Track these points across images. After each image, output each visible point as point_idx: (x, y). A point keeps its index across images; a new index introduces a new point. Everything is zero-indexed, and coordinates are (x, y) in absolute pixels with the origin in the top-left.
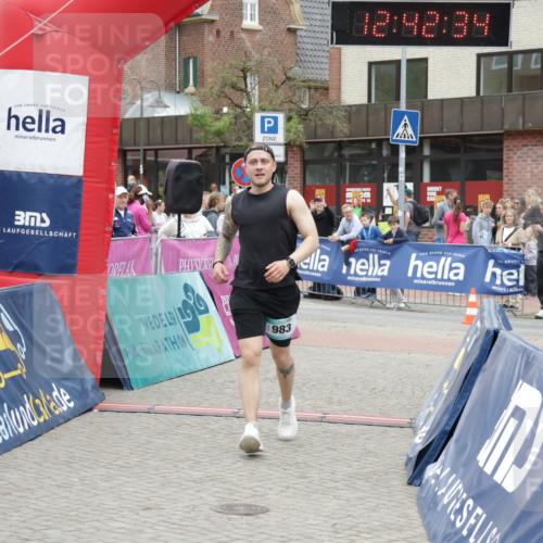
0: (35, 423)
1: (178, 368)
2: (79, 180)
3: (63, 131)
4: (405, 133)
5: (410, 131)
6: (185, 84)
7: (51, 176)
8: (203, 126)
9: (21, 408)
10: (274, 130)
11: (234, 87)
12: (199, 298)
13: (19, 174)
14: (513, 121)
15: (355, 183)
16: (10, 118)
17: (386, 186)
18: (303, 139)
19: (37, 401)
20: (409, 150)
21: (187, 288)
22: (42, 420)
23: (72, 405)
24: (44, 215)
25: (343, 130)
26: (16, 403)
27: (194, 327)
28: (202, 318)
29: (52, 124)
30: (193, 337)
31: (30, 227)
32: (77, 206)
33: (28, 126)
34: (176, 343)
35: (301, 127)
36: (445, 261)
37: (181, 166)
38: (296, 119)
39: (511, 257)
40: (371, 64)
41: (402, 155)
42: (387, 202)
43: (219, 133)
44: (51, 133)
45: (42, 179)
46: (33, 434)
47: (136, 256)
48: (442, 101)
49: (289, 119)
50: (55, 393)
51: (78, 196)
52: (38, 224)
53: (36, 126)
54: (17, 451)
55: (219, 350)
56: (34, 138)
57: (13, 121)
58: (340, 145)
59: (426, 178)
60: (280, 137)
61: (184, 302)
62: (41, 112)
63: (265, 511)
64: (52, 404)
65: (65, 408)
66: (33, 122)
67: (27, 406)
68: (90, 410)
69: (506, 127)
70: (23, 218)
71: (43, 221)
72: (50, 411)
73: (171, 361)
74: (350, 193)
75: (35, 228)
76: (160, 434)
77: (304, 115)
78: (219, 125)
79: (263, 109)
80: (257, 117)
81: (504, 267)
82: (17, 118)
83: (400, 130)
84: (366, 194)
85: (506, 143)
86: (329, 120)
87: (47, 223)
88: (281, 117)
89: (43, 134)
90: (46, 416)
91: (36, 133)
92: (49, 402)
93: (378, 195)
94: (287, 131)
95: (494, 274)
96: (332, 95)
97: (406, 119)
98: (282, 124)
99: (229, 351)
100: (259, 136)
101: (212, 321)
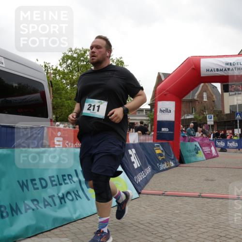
0: (167, 167)
1: (194, 160)
2: (174, 122)
3: (170, 112)
5: (239, 117)
6: (192, 112)
8: (196, 119)
10: (211, 118)
11: (203, 111)
12: (198, 148)
13: (162, 121)
15: (228, 129)
16: (160, 110)
17: (235, 130)
18: (217, 121)
20: (239, 120)
21: (195, 145)
24: (167, 129)
25: (225, 119)
26: (163, 163)
27: (197, 153)
28: (199, 151)
30: (197, 155)
31: (164, 131)
32: (174, 127)
33: (164, 112)
34: (194, 156)
35: (217, 118)
40: (230, 106)
41: (238, 122)
42: (235, 133)
43: (200, 120)
44: (168, 113)
45: (167, 122)
46: (167, 169)
49: (214, 116)
50: (171, 162)
51: (174, 125)
54: (164, 172)
55: (203, 157)
56: (165, 114)
58: (225, 122)
60: (212, 120)
61: (195, 148)
62: (166, 109)
63: (215, 180)
65: (173, 165)
67: (165, 164)
68: (177, 166)
70: (163, 129)
73: (193, 159)
74: (227, 132)
77: (217, 115)
78: (200, 118)
79: (209, 114)
80: (208, 116)
82: (162, 110)
83: (237, 117)
84: (231, 131)
86: (222, 117)
88: (212, 116)
90: (169, 166)
92: (169, 164)
93: (233, 132)
94: (214, 119)
97: (238, 114)
98: (213, 117)
99: (204, 158)
100: (208, 120)
101: (201, 152)
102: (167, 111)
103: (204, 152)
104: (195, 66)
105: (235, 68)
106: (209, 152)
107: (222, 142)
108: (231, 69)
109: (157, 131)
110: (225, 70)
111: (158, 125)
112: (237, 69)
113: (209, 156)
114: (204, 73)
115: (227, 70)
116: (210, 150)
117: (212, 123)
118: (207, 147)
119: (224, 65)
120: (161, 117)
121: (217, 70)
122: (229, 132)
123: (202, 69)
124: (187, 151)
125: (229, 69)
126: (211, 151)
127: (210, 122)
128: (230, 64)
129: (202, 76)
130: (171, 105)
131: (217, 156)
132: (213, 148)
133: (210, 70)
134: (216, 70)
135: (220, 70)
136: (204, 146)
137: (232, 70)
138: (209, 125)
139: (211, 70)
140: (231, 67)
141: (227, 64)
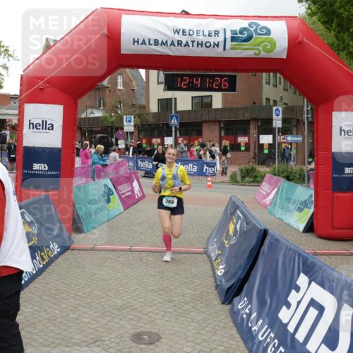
0: (41, 266)
2: (59, 150)
3: (52, 129)
4: (174, 122)
5: (176, 121)
6: (100, 106)
7: (47, 148)
8: (107, 120)
9: (35, 261)
10: (130, 121)
11: (116, 107)
12: (110, 189)
13: (34, 148)
14: (205, 117)
15: (157, 137)
16: (30, 124)
17: (166, 138)
18: (139, 124)
19: (43, 254)
20: (176, 128)
21: (106, 186)
22: (44, 263)
23: (59, 250)
24: (45, 165)
25: (152, 121)
27: (109, 201)
28: (111, 197)
29: (48, 126)
30: (108, 205)
31: (39, 170)
32: (59, 161)
33: (38, 127)
35: (139, 120)
36: (191, 165)
37: (101, 137)
38: (137, 118)
39: (211, 163)
40: (159, 100)
41: (174, 129)
43: (112, 122)
44: (47, 130)
45: (44, 149)
47: (85, 173)
48: (183, 112)
49: (135, 117)
50: (51, 246)
51: (60, 156)
52: (43, 169)
53: (41, 127)
55: (118, 209)
56: (40, 132)
57: (31, 125)
58: (150, 125)
59: (178, 136)
60: (132, 123)
61: (105, 192)
62: (43, 121)
63: (159, 338)
64: (50, 252)
65: (56, 252)
66: (40, 126)
67: (37, 258)
68: (67, 250)
69: (204, 119)
70: (36, 166)
71: (45, 167)
72: (49, 256)
73: (101, 217)
74: (154, 141)
75: (41, 171)
76: (99, 266)
77: (140, 116)
79: (126, 115)
80: (125, 117)
81: (209, 167)
82: (33, 124)
83: (173, 121)
84: (159, 141)
85: (203, 124)
86: (148, 118)
87: (47, 168)
88: (132, 117)
89: (44, 131)
90: (46, 260)
91: (41, 130)
92: (48, 252)
93: (163, 141)
94: (134, 121)
95: (206, 169)
96: (147, 110)
97: (174, 118)
98: (133, 119)
99: (122, 208)
100: (125, 123)
101: (115, 198)
102: (45, 126)
103: (120, 196)
104: (109, 30)
105: (193, 42)
106: (130, 193)
107: (147, 162)
108: (184, 42)
109: (24, 168)
110: (173, 44)
111: (24, 156)
112: (195, 44)
113: (129, 202)
114: (127, 47)
115: (176, 44)
116: (131, 188)
117: (132, 129)
118: (126, 185)
119: (171, 34)
120: (32, 139)
121: (156, 42)
122: (156, 141)
123: (122, 38)
124: (90, 204)
125: (180, 43)
126: (132, 191)
127: (129, 127)
128: (184, 32)
129: (122, 52)
130: (54, 113)
131: (143, 196)
132: (135, 184)
133: (140, 41)
134: (152, 42)
135: (162, 42)
136: (121, 184)
137: (187, 45)
138: (127, 133)
139: (144, 42)
140: (184, 39)
141: (177, 32)
